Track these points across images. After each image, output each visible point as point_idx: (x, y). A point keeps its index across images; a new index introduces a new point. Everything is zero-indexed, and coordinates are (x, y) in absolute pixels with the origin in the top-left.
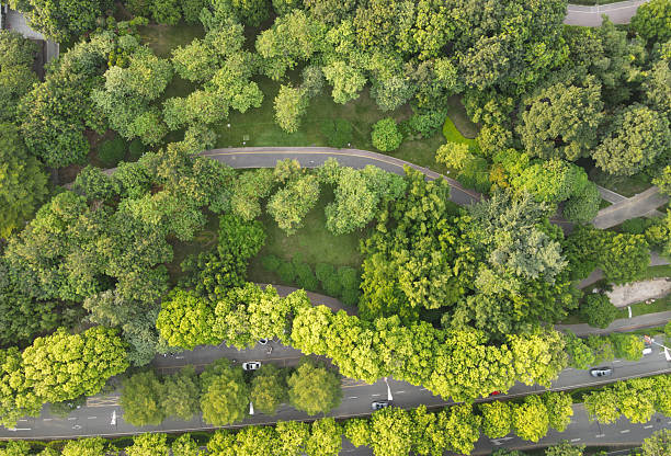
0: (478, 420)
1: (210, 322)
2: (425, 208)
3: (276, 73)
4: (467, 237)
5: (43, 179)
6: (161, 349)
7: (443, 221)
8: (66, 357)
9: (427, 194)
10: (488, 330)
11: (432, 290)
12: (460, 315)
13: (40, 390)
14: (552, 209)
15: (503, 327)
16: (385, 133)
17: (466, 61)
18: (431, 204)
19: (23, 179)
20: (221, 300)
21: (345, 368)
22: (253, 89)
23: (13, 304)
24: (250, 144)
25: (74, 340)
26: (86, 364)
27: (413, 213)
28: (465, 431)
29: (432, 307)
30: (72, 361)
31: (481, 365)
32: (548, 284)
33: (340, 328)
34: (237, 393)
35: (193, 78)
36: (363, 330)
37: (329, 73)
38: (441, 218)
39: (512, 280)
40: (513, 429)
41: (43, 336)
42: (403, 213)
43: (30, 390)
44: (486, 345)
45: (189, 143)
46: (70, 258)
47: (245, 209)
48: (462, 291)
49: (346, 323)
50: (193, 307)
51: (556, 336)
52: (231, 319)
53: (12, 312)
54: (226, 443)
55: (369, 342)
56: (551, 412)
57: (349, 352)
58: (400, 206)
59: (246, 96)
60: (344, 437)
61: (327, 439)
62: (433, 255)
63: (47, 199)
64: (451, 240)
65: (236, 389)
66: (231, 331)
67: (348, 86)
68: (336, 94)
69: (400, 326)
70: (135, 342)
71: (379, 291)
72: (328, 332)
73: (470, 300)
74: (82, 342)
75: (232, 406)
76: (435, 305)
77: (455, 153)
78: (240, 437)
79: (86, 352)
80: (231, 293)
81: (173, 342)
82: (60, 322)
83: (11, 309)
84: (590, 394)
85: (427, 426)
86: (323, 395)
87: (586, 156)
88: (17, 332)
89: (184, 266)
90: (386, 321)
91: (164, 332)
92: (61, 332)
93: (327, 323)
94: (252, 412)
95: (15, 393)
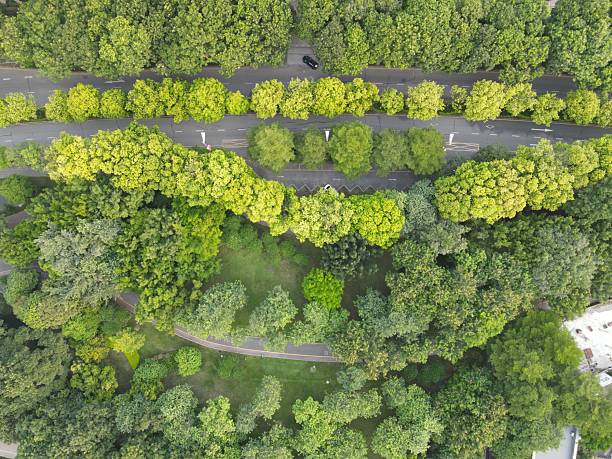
0: (128, 108)
1: (356, 218)
2: (156, 299)
3: (278, 430)
4: (122, 268)
5: (493, 359)
6: (403, 196)
7: (142, 285)
8: (486, 201)
9: (154, 311)
10: (111, 187)
11: (158, 226)
12: (134, 202)
13: (512, 175)
14: (45, 288)
15: (96, 190)
16: (189, 365)
17: (104, 430)
18: (150, 302)
19: (509, 362)
20: (345, 236)
21: (239, 165)
22: (300, 418)
23: (530, 252)
24: (310, 364)
25: (478, 214)
26: (469, 193)
27: (168, 296)
28: (139, 100)
29: (159, 211)
30: (481, 196)
31: (118, 160)
32: (55, 224)
33: (240, 202)
34: (337, 152)
35: (351, 433)
36: (220, 197)
37: (230, 426)
38: (144, 288)
39: (83, 232)
40: (99, 96)
41: (507, 219)
42: (177, 295)
43: (521, 175)
44: (113, 174)
45: (360, 378)
46: (474, 289)
47: (316, 315)
48: (132, 222)
49: (234, 205)
50: (369, 232)
51: (52, 176)
52: (336, 219)
53: (532, 244)
54: (354, 107)
55: (215, 188)
56: (65, 107)
57: (233, 182)
58: (180, 301)
59: (306, 411)
60: (250, 101)
61: (262, 102)
62: (155, 257)
63: (491, 341)
64: (137, 269)
65: (338, 155)
66: (337, 209)
67: (214, 414)
68: (226, 406)
69: (187, 198)
70: (425, 204)
71: (205, 228)
72: (250, 200)
73: (125, 214)
74: (471, 212)
75: (343, 141)
76: (155, 213)
77: (125, 344)
78: (341, 110)
79: (468, 203)
80: (336, 240)
81: (389, 204)
82: (493, 227)
83: (532, 247)
84: (31, 118)
85: (173, 105)
86: (261, 143)
87: (11, 331)
88: (530, 225)
89: (375, 269)
90: (199, 203)
91: (397, 214)
92: (490, 221)
93: (251, 208)
94: (327, 133)
95: (536, 173)
